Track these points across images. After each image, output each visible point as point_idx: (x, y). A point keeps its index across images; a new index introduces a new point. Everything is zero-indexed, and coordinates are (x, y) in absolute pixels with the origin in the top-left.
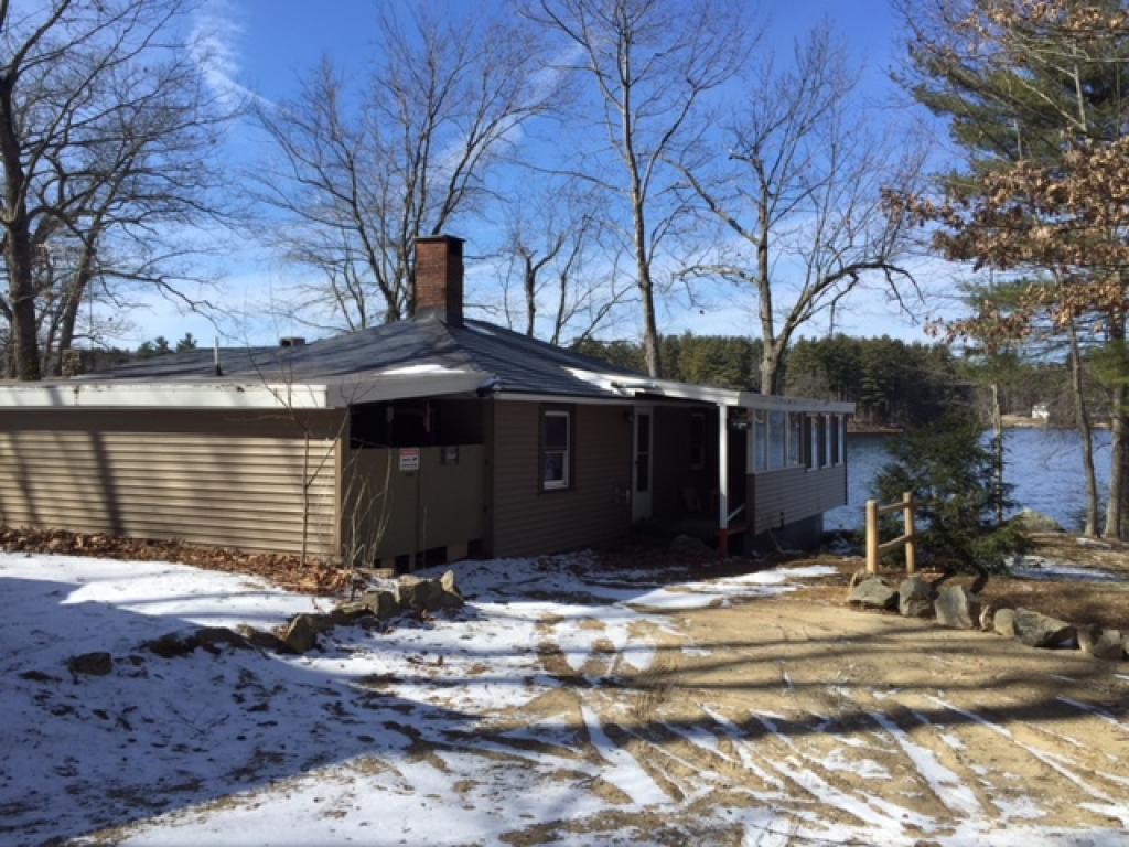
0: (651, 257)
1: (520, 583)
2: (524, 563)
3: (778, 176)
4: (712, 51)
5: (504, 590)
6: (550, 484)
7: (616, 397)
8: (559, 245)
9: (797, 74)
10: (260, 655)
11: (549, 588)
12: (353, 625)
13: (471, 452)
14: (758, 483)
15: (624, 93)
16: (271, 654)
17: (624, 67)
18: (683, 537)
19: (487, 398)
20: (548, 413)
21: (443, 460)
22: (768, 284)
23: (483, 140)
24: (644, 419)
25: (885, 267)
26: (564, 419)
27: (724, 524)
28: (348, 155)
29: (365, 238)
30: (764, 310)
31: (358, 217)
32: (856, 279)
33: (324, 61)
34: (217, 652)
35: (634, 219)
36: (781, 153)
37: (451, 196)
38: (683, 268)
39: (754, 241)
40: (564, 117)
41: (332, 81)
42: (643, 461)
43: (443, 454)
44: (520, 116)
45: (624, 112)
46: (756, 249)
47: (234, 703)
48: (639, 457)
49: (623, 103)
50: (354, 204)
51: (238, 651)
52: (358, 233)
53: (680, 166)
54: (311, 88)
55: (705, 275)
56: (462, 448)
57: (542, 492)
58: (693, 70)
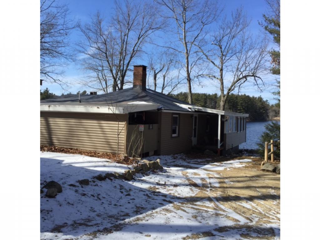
0: (191, 72)
1: (171, 162)
2: (170, 157)
3: (226, 50)
4: (208, 14)
5: (168, 164)
6: (174, 135)
7: (190, 111)
8: (163, 67)
9: (232, 22)
10: (121, 181)
11: (178, 163)
12: (139, 173)
13: (155, 126)
14: (227, 136)
15: (184, 25)
16: (124, 180)
17: (184, 18)
18: (208, 150)
19: (160, 111)
20: (174, 116)
21: (149, 129)
22: (222, 80)
23: (143, 37)
24: (196, 117)
25: (254, 76)
26: (177, 117)
27: (219, 147)
28: (105, 40)
29: (109, 64)
30: (222, 87)
31: (107, 58)
32: (246, 79)
33: (98, 13)
34: (111, 180)
35: (186, 61)
36: (227, 44)
37: (133, 53)
38: (197, 75)
39: (219, 68)
40: (165, 31)
41: (100, 18)
42: (195, 129)
43: (149, 126)
44: (153, 30)
45: (184, 30)
46: (219, 70)
47: (121, 193)
48: (194, 128)
49: (184, 28)
50: (106, 54)
51: (116, 180)
52: (107, 62)
53: (198, 46)
54: (95, 21)
55: (204, 77)
56: (154, 125)
57: (172, 137)
58: (203, 19)
